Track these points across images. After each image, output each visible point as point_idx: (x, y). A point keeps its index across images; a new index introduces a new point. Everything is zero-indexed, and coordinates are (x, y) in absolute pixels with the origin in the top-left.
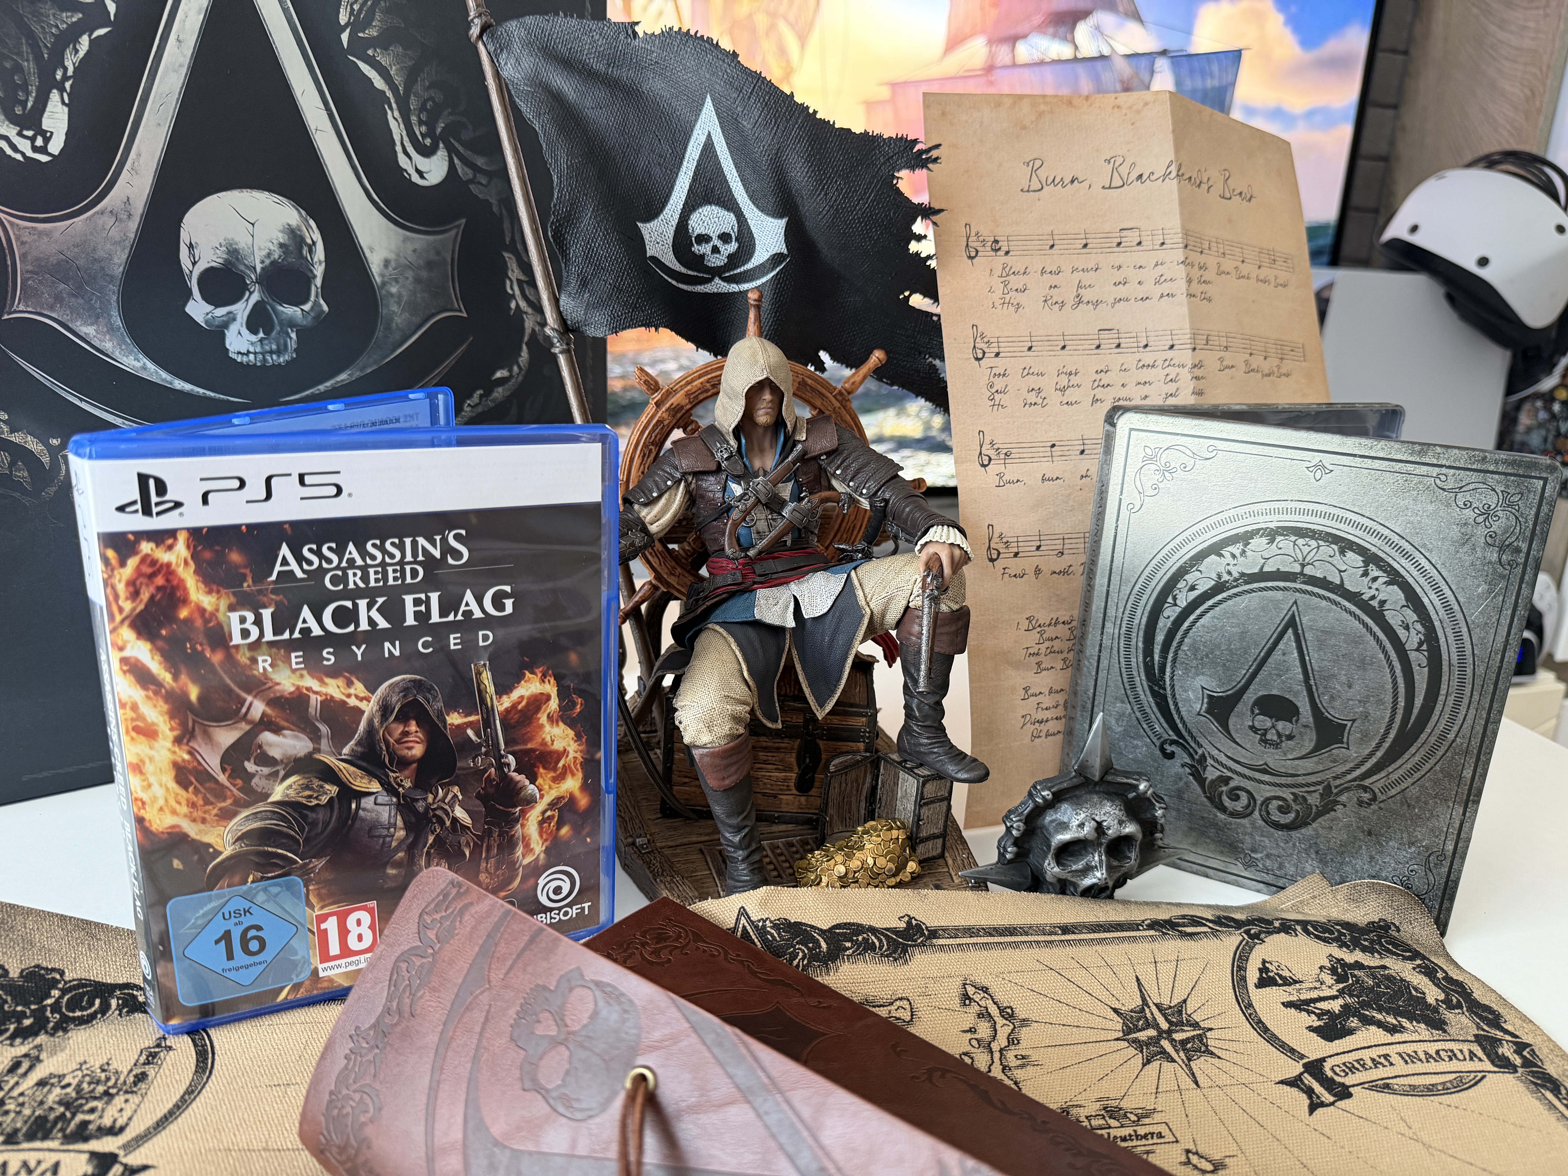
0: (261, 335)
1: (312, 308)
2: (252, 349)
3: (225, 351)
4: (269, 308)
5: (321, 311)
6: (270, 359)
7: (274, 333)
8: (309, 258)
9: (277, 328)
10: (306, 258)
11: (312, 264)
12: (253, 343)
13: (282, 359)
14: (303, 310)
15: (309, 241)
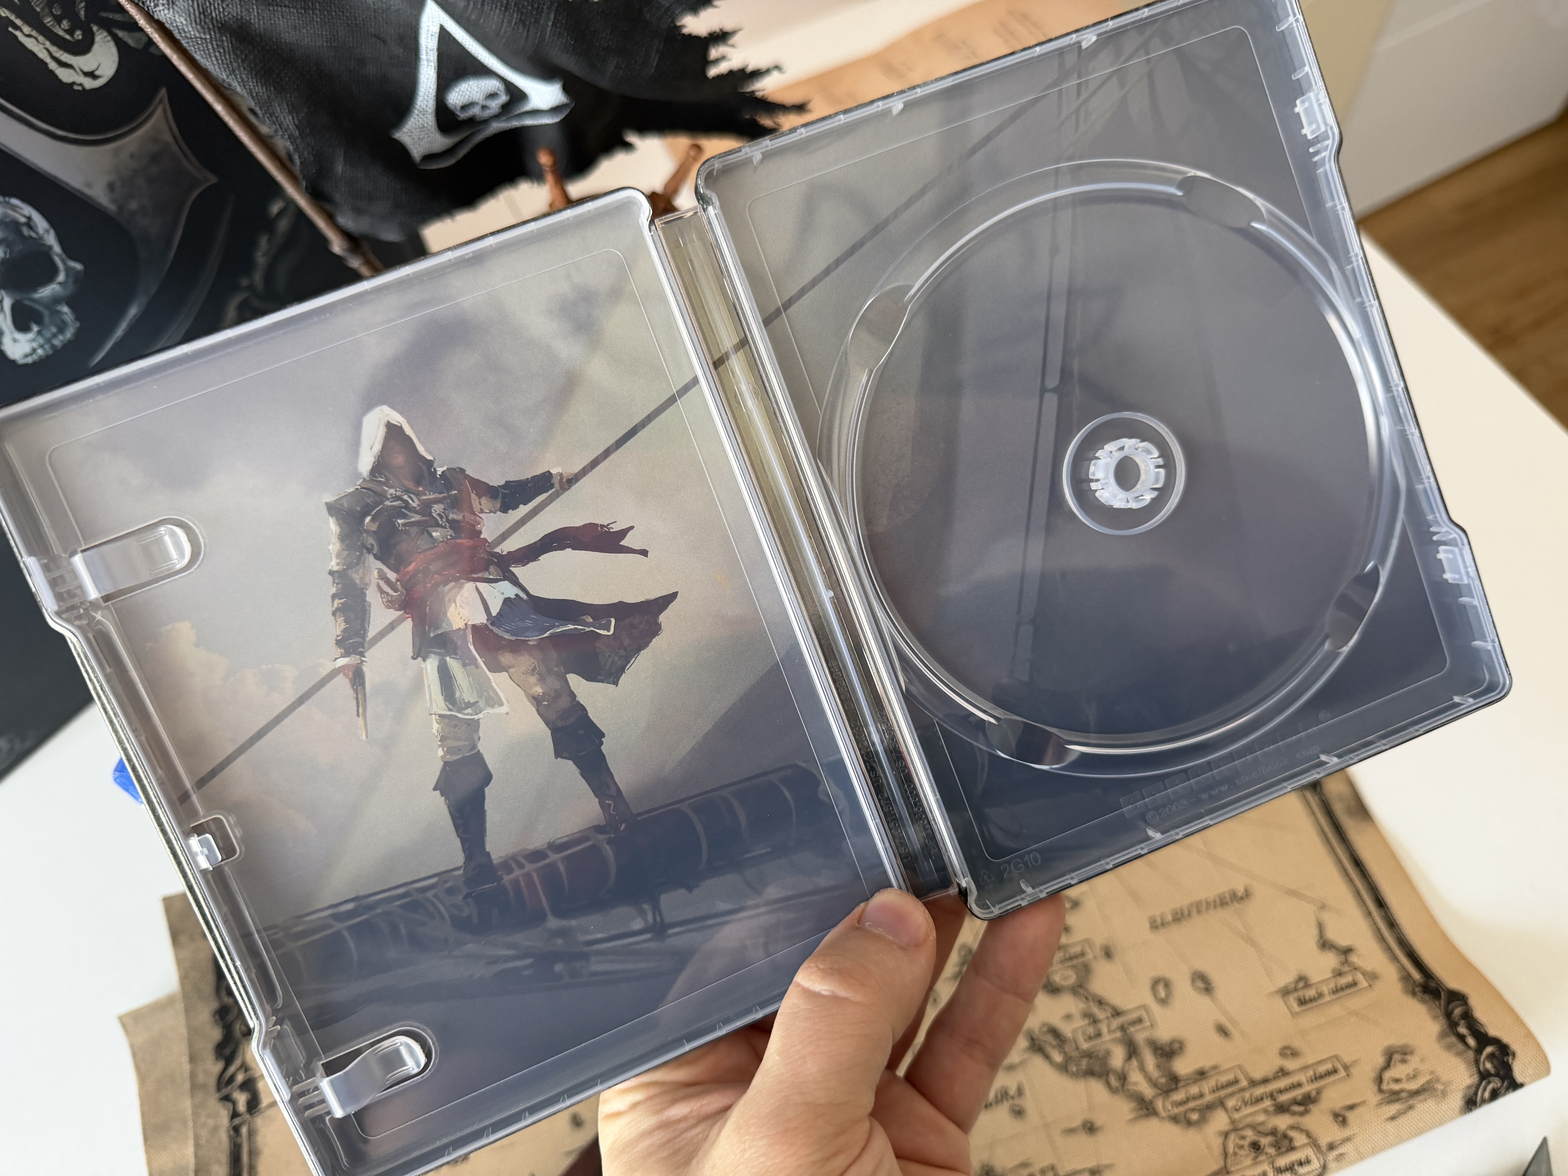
0: (35, 328)
1: (67, 275)
2: (35, 345)
3: (13, 362)
4: (27, 302)
5: (78, 272)
6: (58, 342)
7: (47, 319)
8: (33, 235)
9: (46, 313)
10: (31, 237)
11: (41, 238)
12: (33, 340)
13: (69, 334)
14: (60, 283)
15: (23, 220)
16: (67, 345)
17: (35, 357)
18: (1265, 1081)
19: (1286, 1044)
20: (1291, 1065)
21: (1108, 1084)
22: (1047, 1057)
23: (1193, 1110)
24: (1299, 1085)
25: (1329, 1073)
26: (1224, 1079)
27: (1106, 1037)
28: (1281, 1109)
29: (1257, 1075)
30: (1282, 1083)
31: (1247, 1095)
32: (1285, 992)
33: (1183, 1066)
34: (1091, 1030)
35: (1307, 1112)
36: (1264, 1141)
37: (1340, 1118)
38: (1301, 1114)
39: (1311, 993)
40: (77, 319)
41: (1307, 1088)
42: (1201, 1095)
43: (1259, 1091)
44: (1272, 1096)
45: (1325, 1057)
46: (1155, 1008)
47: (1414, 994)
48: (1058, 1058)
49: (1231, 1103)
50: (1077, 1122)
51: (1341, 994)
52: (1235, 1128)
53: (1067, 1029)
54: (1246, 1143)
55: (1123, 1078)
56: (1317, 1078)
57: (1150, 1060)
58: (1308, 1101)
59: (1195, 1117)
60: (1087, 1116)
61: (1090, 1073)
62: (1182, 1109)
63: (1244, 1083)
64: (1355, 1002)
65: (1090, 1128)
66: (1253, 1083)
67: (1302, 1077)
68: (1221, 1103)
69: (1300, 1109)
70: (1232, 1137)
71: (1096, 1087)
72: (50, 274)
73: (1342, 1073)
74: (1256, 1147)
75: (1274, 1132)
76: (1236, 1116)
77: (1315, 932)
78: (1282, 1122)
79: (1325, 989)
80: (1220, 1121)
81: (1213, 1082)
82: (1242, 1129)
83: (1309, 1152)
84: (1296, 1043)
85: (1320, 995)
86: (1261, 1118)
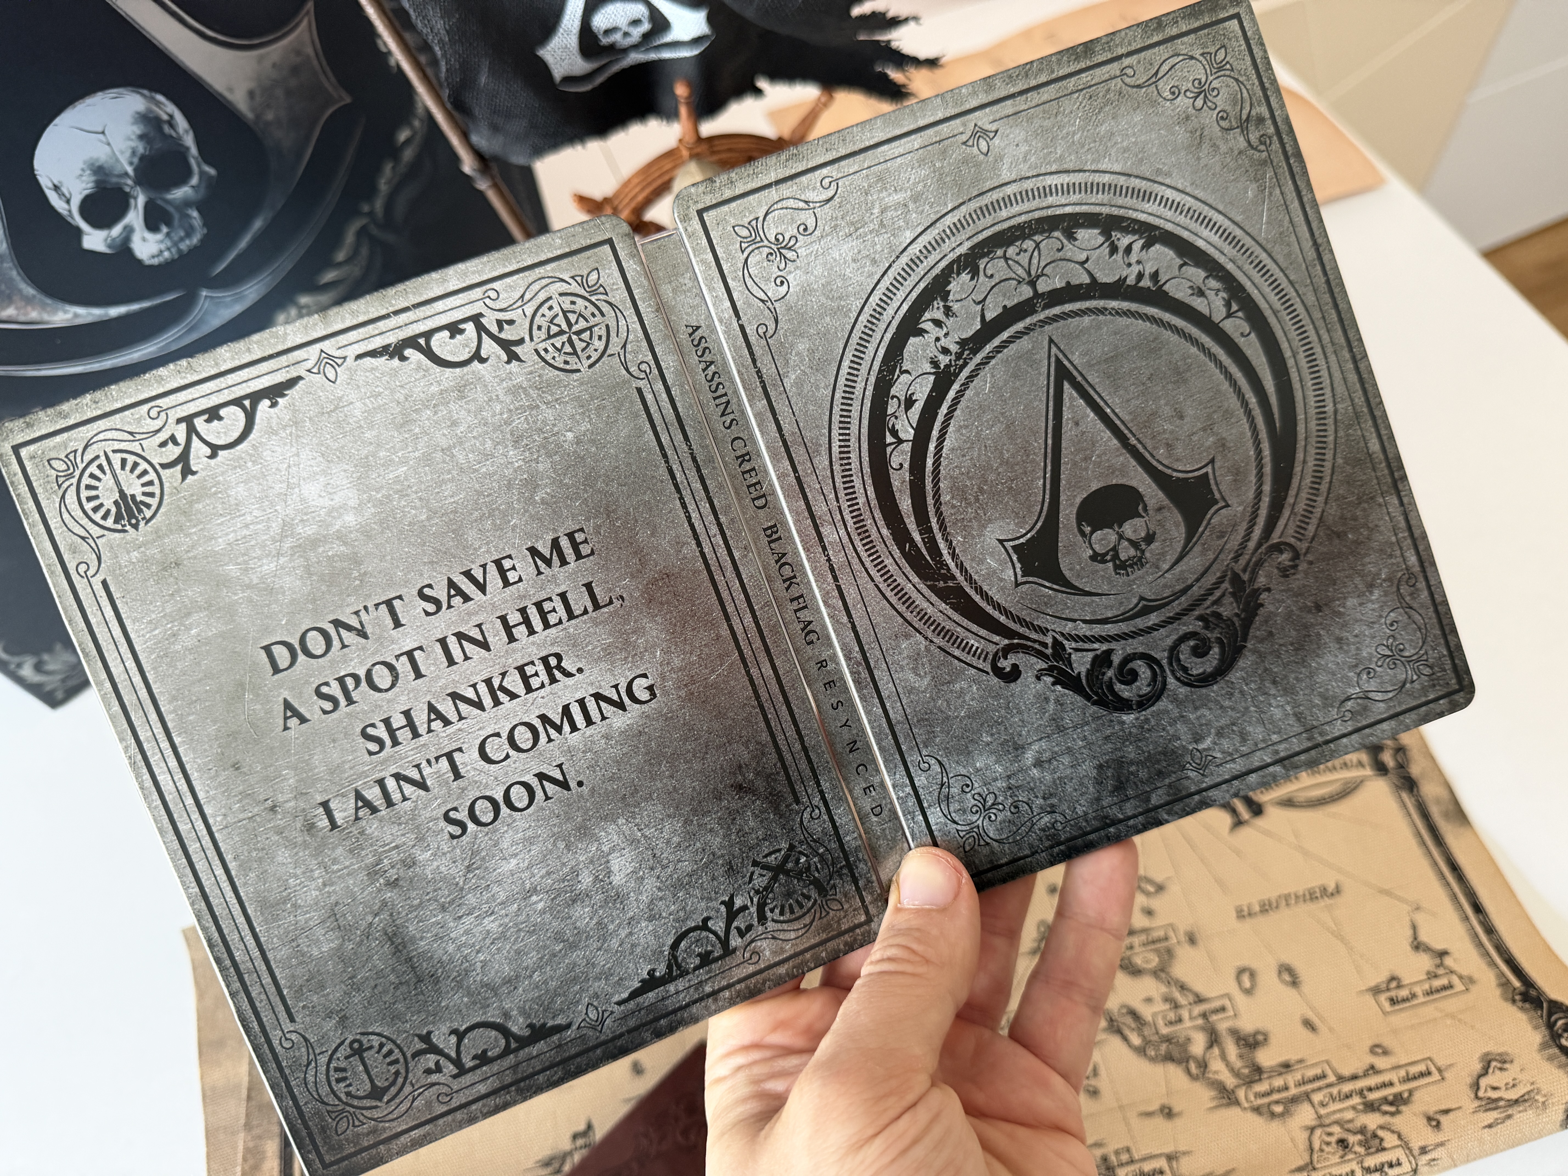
4: (159, 202)
5: (210, 177)
6: (184, 246)
7: (176, 222)
8: (174, 134)
9: (176, 216)
10: (171, 136)
11: (180, 138)
12: (162, 242)
13: (195, 240)
14: (193, 187)
15: (165, 117)
16: (193, 250)
17: (161, 259)
18: (1354, 1077)
19: (1377, 1042)
20: (1381, 1063)
21: (1188, 1072)
22: (1125, 1039)
23: (1277, 1102)
24: (1391, 1084)
25: (1422, 1075)
26: (1310, 1073)
27: (1187, 1023)
28: (1371, 1107)
29: (1346, 1072)
30: (1372, 1081)
31: (1335, 1090)
32: (1376, 991)
33: (1266, 1058)
34: (1172, 1016)
35: (1398, 1112)
36: (1352, 1139)
37: (1434, 1121)
38: (1392, 1114)
39: (1404, 993)
40: (205, 225)
41: (1397, 1089)
42: (1286, 1088)
43: (1347, 1087)
44: (1361, 1093)
45: (1419, 1058)
46: (1240, 999)
47: (1514, 1001)
48: (1136, 1040)
49: (1317, 1098)
50: (1155, 1106)
51: (1436, 996)
52: (1321, 1123)
53: (1146, 1012)
54: (1333, 1139)
55: (1203, 1065)
56: (1408, 1079)
57: (1232, 1050)
58: (1399, 1101)
59: (1278, 1109)
60: (1165, 1101)
61: (1169, 1058)
62: (1266, 1100)
63: (1332, 1078)
64: (1451, 1004)
65: (1168, 1113)
66: (1341, 1079)
67: (1393, 1076)
68: (1307, 1096)
69: (1392, 1109)
70: (1318, 1132)
71: (1175, 1072)
72: (184, 177)
73: (1436, 1076)
74: (1342, 1143)
75: (1362, 1131)
76: (1322, 1111)
77: (1409, 933)
78: (1372, 1121)
79: (1418, 990)
80: (1305, 1115)
81: (1298, 1076)
82: (1329, 1125)
83: (1400, 1154)
84: (1388, 1042)
85: (1414, 996)
86: (1349, 1115)
